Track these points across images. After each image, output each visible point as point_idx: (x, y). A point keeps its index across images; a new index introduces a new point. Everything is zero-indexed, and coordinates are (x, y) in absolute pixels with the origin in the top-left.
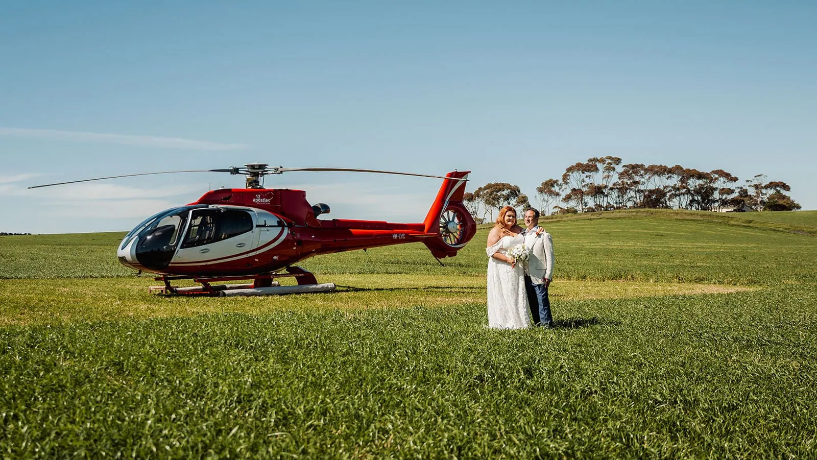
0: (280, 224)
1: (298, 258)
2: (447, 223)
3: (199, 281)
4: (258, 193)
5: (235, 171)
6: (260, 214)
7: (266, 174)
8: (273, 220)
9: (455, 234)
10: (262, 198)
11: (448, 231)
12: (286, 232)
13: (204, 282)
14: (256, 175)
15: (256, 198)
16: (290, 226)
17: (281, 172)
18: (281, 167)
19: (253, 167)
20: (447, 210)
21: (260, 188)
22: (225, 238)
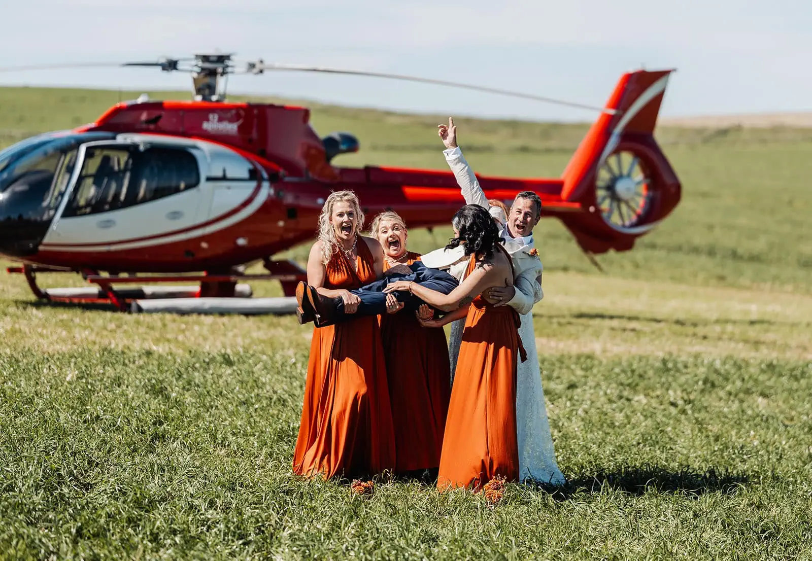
0: (254, 175)
1: (286, 245)
2: (614, 180)
3: (92, 281)
4: (213, 110)
5: (172, 65)
6: (215, 156)
7: (232, 72)
8: (239, 167)
9: (633, 204)
10: (221, 120)
11: (615, 197)
12: (266, 191)
13: (103, 283)
14: (212, 73)
15: (208, 120)
16: (274, 179)
17: (261, 71)
18: (261, 62)
19: (206, 58)
20: (617, 151)
21: (217, 101)
22: (145, 200)
